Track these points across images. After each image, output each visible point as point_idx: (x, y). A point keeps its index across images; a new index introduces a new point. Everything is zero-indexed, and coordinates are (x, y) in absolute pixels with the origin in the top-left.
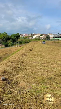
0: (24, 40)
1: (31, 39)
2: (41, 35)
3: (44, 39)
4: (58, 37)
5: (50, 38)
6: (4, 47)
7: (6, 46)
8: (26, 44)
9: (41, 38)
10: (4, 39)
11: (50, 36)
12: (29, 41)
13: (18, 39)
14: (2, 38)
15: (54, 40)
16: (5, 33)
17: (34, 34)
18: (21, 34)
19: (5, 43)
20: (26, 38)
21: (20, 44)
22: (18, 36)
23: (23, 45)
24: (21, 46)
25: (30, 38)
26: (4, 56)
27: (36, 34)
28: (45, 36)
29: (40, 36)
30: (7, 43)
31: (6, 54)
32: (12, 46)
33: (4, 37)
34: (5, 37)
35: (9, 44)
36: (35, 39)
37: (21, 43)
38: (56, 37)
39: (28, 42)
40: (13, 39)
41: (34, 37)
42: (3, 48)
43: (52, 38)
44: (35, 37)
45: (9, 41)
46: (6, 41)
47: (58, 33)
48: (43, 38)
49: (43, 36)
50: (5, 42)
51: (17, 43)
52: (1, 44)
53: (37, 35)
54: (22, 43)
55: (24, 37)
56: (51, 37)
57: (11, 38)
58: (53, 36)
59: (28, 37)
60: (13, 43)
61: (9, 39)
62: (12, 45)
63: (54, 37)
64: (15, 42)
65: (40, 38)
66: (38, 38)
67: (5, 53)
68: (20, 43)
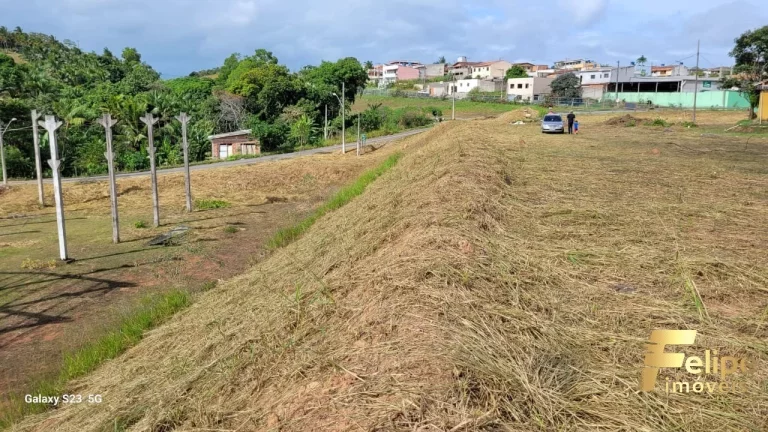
0: (397, 107)
1: (444, 98)
2: (518, 71)
3: (536, 97)
4: (648, 87)
5: (586, 94)
6: (254, 150)
7: (272, 144)
8: (410, 132)
9: (515, 92)
10: (254, 94)
11: (586, 79)
12: (430, 116)
13: (351, 96)
14: (247, 89)
15: (611, 104)
16: (260, 53)
17: (465, 64)
18: (370, 66)
19: (266, 127)
20: (410, 91)
21: (367, 130)
22: (352, 79)
23: (387, 138)
24: (374, 149)
25: (438, 91)
26: (257, 218)
27: (479, 65)
28: (543, 76)
29: (511, 81)
30: (275, 128)
31: (272, 200)
32: (311, 143)
33: (254, 81)
34: (261, 86)
35: (295, 133)
36: (475, 97)
37: (376, 128)
38: (629, 87)
39: (422, 122)
40: (316, 98)
41: (465, 87)
42: (247, 157)
43: (598, 94)
44: (474, 83)
45: (294, 110)
46: (273, 112)
47: (642, 59)
48: (527, 93)
49: (530, 81)
50: (263, 118)
51: (349, 124)
52: (235, 128)
53: (483, 72)
54: (383, 129)
55: (392, 85)
56: (591, 82)
57: (304, 93)
58: (608, 80)
59: (418, 81)
60: (319, 122)
61: (291, 96)
62: (314, 140)
63: (611, 87)
64: (332, 116)
65: (510, 91)
66: (490, 88)
67: (262, 197)
68: (372, 124)
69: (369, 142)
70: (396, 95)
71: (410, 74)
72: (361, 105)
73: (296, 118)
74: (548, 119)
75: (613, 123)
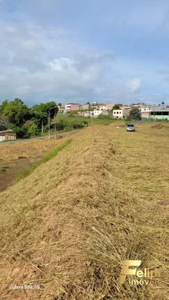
0: (71, 121)
1: (89, 117)
2: (117, 107)
3: (124, 117)
4: (165, 113)
5: (143, 116)
6: (13, 138)
7: (21, 135)
8: (76, 130)
10: (14, 116)
11: (143, 110)
12: (83, 124)
13: (52, 116)
14: (10, 114)
15: (152, 120)
16: (16, 100)
17: (97, 105)
18: (60, 105)
19: (18, 129)
20: (76, 115)
21: (59, 130)
22: (52, 110)
23: (67, 133)
24: (61, 137)
25: (86, 115)
26: (14, 165)
27: (102, 105)
28: (126, 109)
29: (114, 111)
30: (22, 129)
31: (20, 158)
32: (37, 135)
33: (14, 111)
34: (17, 113)
35: (30, 131)
36: (100, 117)
37: (62, 129)
38: (159, 113)
39: (80, 127)
40: (39, 117)
41: (97, 113)
42: (11, 140)
43: (147, 116)
44: (100, 112)
45: (30, 122)
46: (22, 122)
47: (163, 103)
48: (120, 116)
49: (121, 111)
50: (17, 125)
51: (51, 127)
52: (6, 129)
53: (104, 108)
54: (65, 129)
55: (69, 112)
56: (145, 112)
57: (34, 115)
58: (151, 111)
59: (79, 111)
60: (40, 127)
61: (28, 116)
62: (38, 134)
63: (152, 113)
64: (45, 124)
65: (114, 115)
66: (107, 114)
67: (16, 157)
68: (61, 127)
69: (60, 134)
70: (71, 116)
71: (75, 108)
72: (56, 120)
73: (31, 125)
74: (129, 126)
75: (153, 127)
